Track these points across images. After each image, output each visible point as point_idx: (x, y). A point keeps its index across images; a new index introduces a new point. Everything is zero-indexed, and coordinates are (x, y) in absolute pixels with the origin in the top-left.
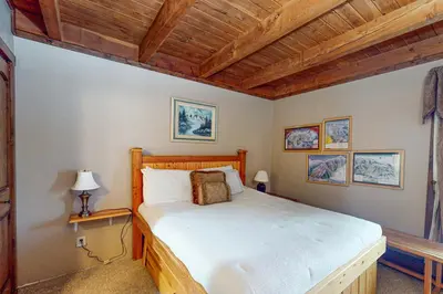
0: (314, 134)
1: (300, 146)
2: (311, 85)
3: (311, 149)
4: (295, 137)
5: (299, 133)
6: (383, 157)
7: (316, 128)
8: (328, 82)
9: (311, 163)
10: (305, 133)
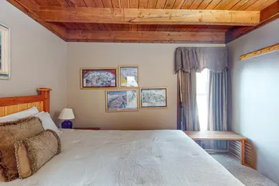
0: (111, 75)
1: (99, 84)
2: (108, 38)
3: (109, 86)
4: (94, 77)
5: (98, 74)
6: (158, 91)
7: (113, 71)
8: (122, 39)
9: (110, 97)
10: (104, 74)
